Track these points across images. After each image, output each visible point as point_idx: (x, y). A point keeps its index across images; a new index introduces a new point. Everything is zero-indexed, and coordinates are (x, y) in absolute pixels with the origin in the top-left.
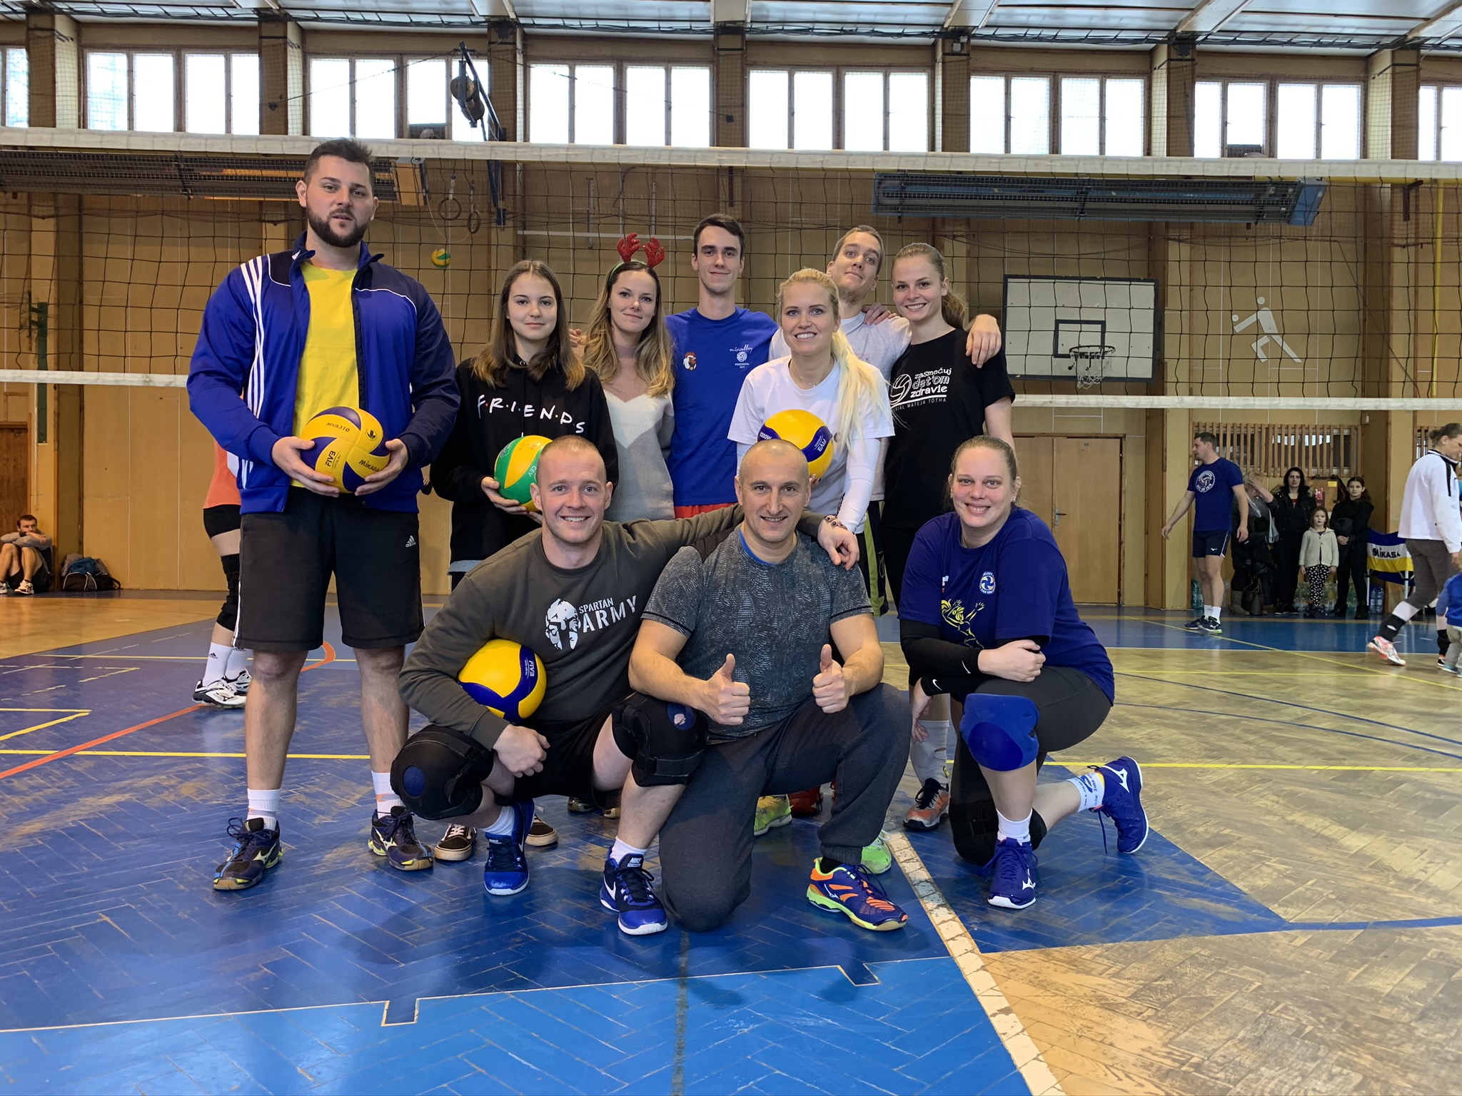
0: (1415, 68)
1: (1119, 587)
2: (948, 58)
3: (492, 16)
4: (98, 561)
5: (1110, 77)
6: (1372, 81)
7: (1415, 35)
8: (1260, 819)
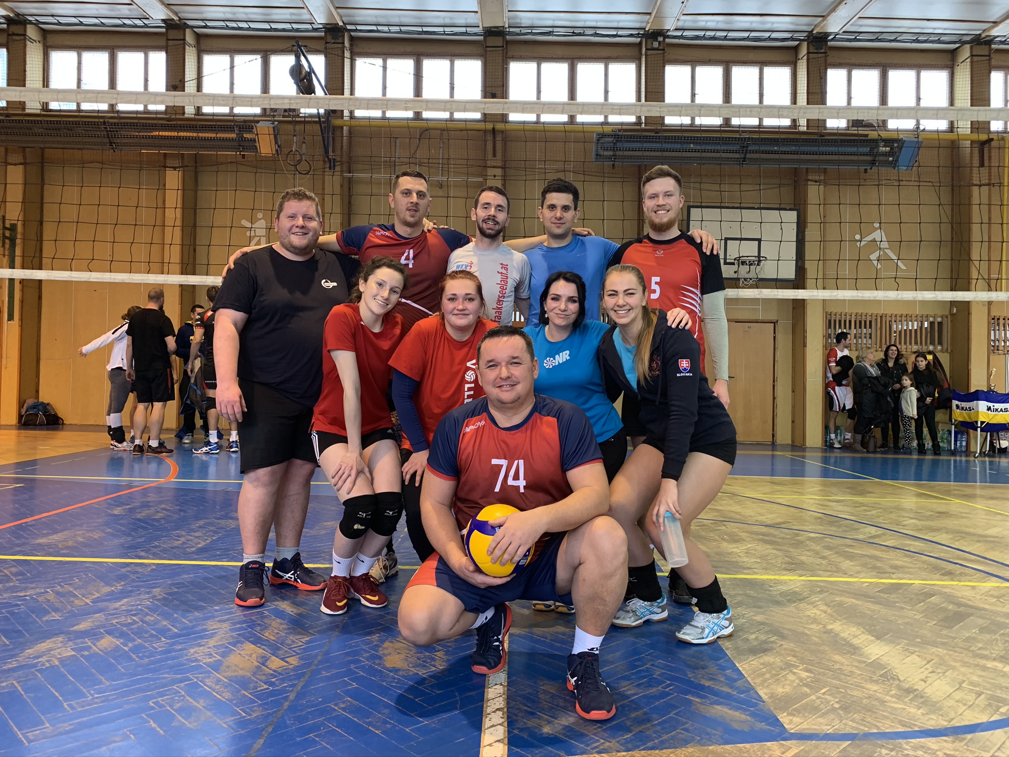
0: (988, 58)
1: (773, 430)
2: (649, 52)
3: (327, 24)
4: (48, 404)
5: (766, 66)
6: (957, 68)
7: (987, 34)
8: (805, 628)
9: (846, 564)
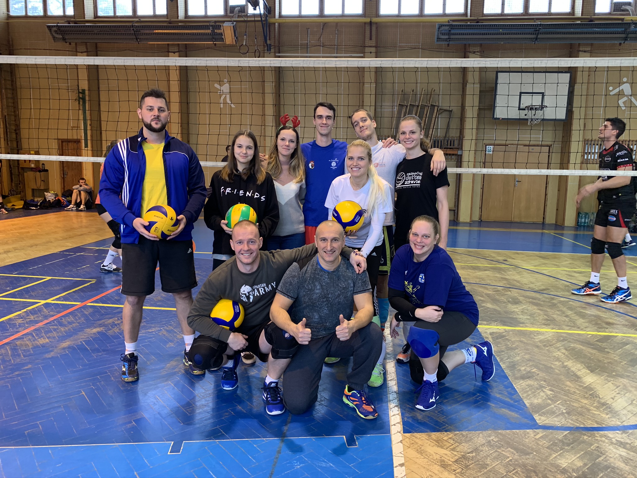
1: (544, 215)
8: (552, 364)
9: (580, 321)
